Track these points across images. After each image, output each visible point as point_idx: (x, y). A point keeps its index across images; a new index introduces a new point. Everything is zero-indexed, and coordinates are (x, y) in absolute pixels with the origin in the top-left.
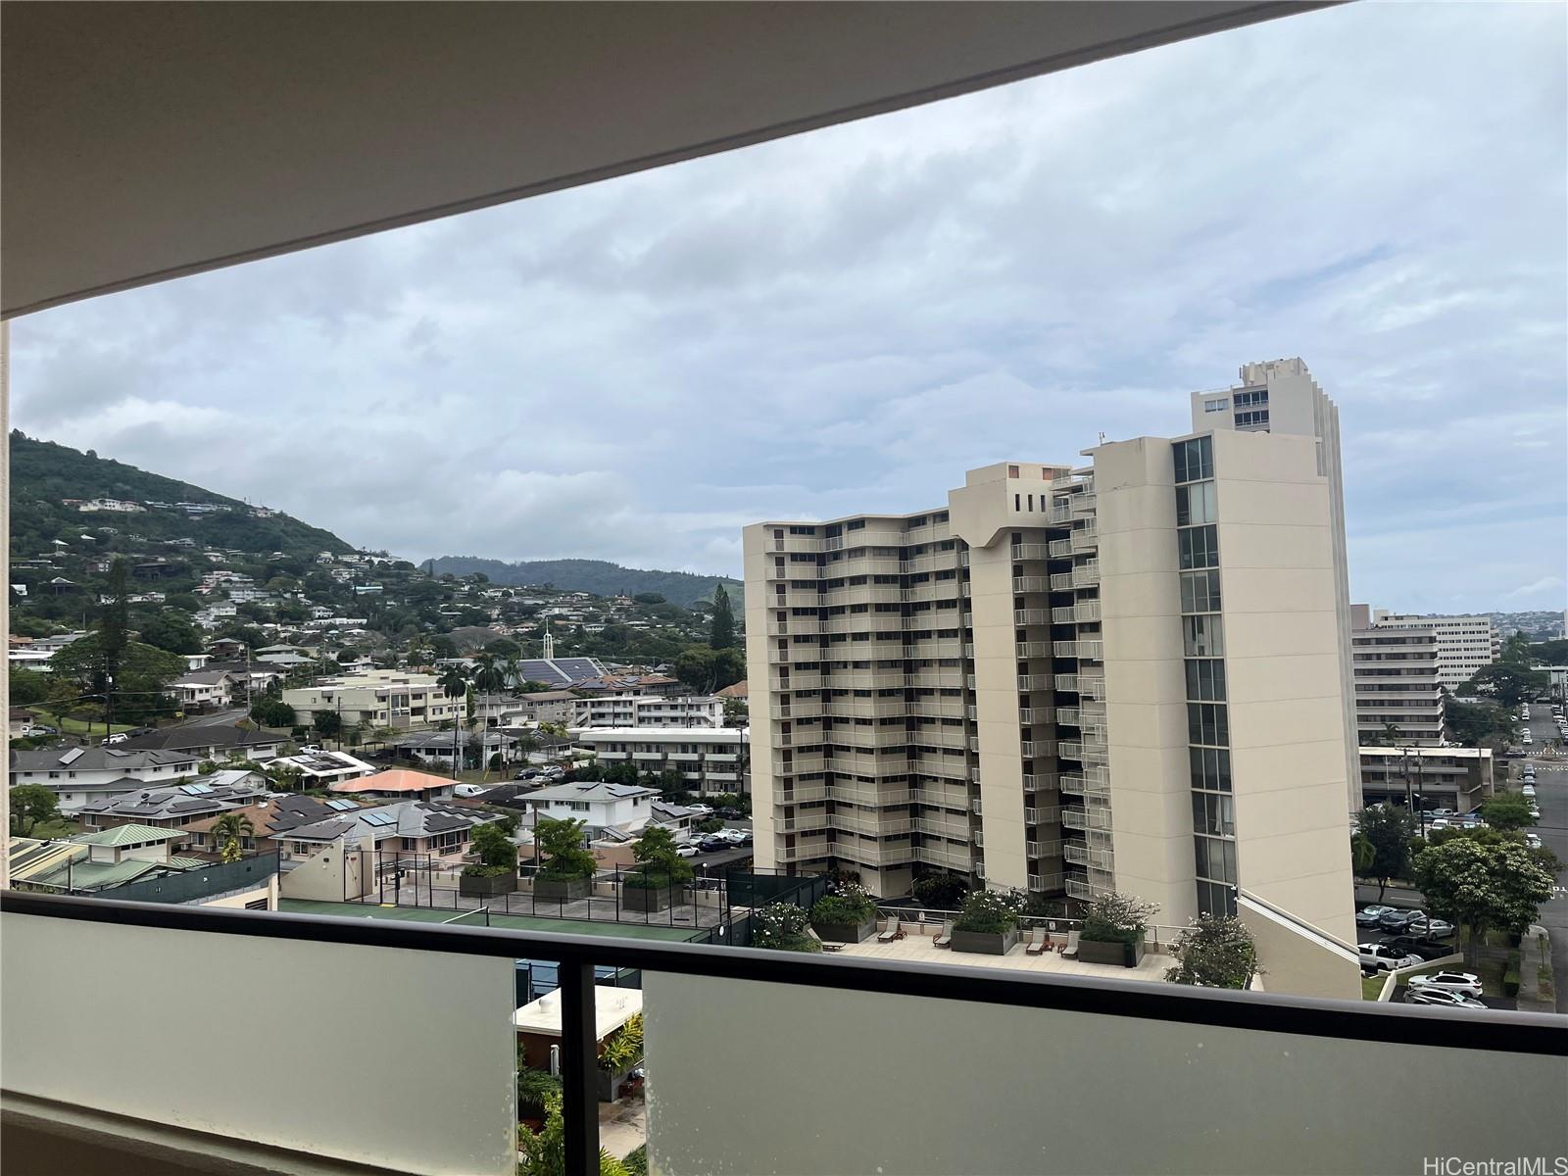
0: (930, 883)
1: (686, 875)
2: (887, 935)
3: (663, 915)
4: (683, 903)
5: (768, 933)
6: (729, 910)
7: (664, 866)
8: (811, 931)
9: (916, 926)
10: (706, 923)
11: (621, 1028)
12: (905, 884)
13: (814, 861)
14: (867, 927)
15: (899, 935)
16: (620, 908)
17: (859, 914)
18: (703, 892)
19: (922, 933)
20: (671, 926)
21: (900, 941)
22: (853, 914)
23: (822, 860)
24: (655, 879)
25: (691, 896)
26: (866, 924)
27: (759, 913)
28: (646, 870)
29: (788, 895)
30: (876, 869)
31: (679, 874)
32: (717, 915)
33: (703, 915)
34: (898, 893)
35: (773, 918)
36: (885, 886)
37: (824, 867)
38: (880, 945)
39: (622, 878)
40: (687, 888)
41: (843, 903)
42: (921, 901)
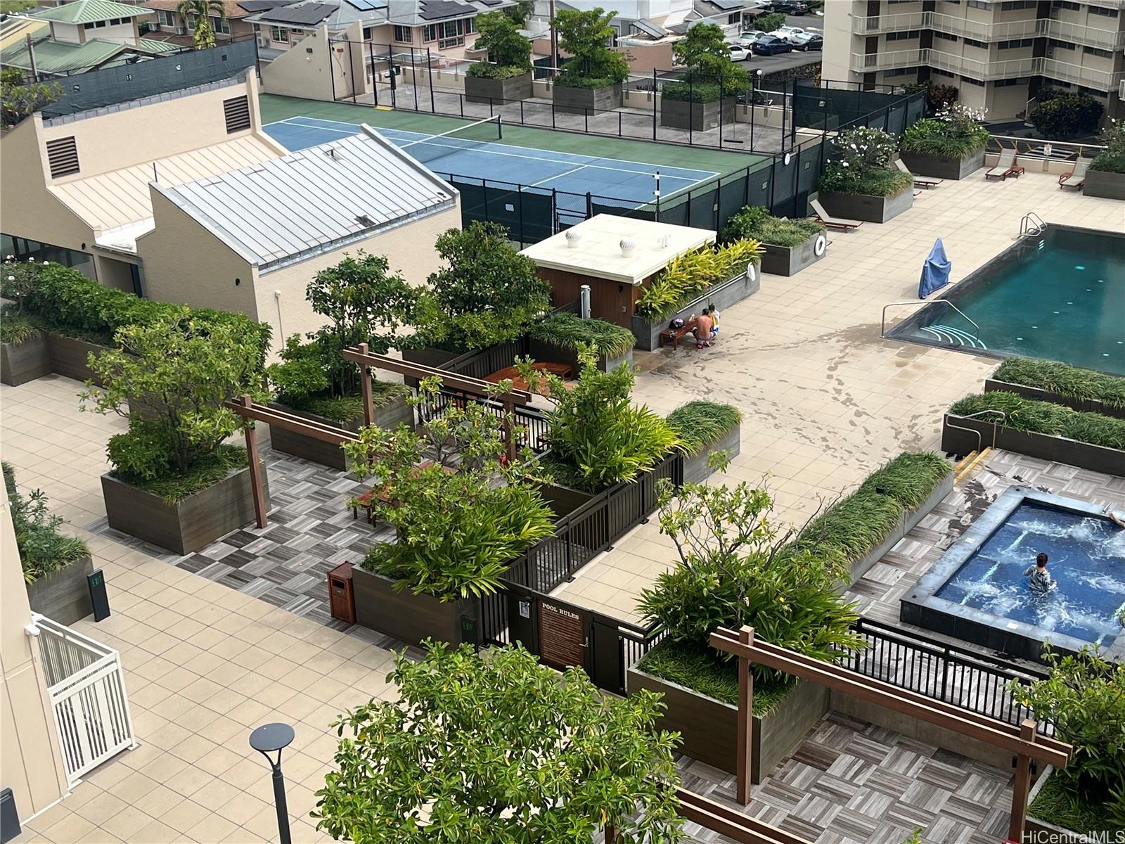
0: (1052, 105)
1: (741, 85)
2: (999, 171)
3: (711, 135)
4: (734, 120)
5: (846, 164)
6: (793, 133)
7: (711, 74)
8: (900, 164)
9: (1039, 161)
10: (764, 147)
11: (663, 270)
12: (1017, 105)
13: (900, 72)
14: (974, 159)
15: (1014, 172)
16: (658, 123)
17: (964, 145)
18: (762, 108)
19: (1045, 171)
20: (720, 149)
21: (1014, 179)
22: (957, 144)
23: (911, 71)
24: (703, 89)
25: (745, 113)
26: (972, 156)
27: (835, 138)
28: (690, 78)
29: (873, 118)
30: (982, 84)
31: (733, 84)
32: (778, 136)
33: (761, 137)
34: (1008, 115)
35: (854, 146)
36: (991, 104)
37: (913, 80)
38: (989, 183)
39: (660, 86)
40: (742, 102)
41: (943, 129)
42: (1038, 126)
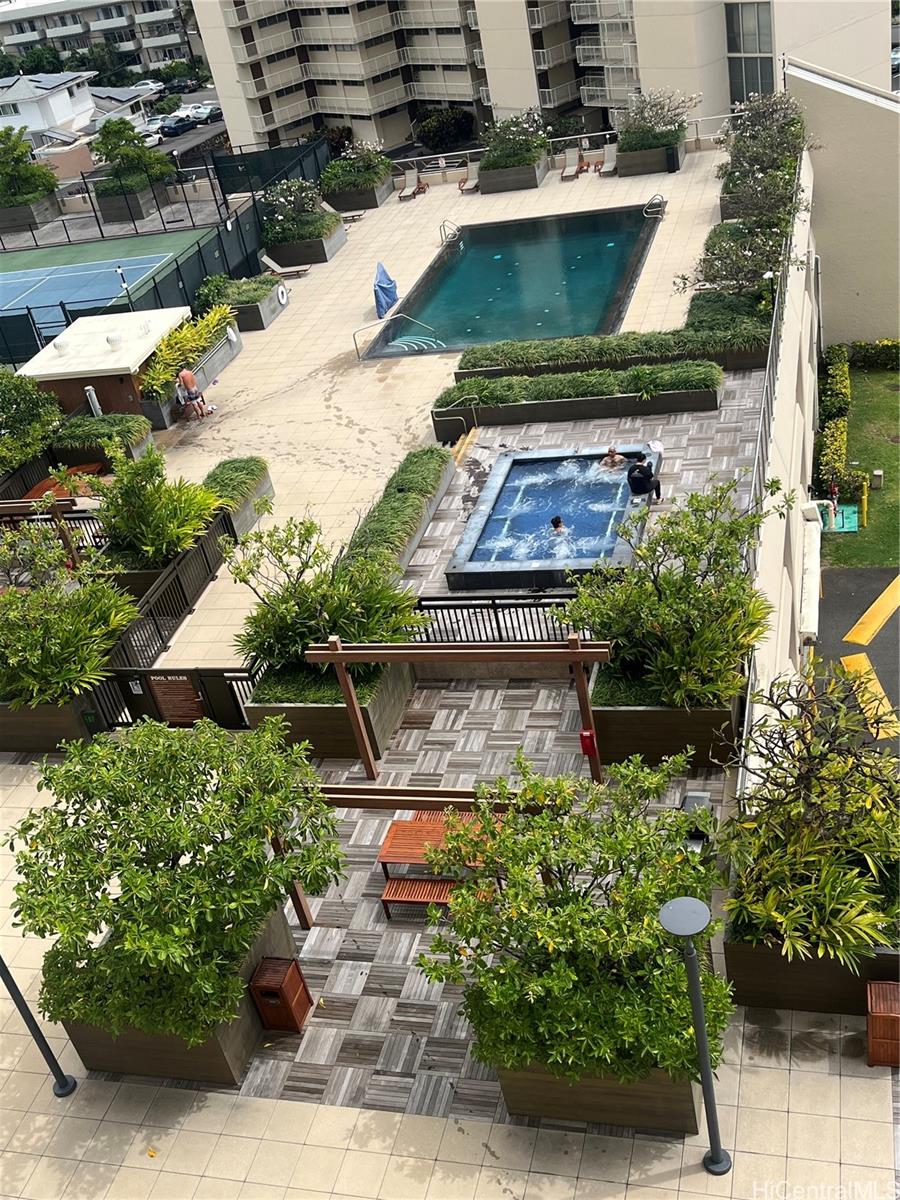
0: (432, 123)
1: (164, 169)
2: (408, 191)
3: (153, 220)
4: (168, 202)
5: (280, 218)
6: (225, 201)
7: (135, 164)
8: (325, 205)
9: (438, 174)
10: (203, 220)
11: (154, 354)
12: (402, 130)
13: (297, 124)
14: (385, 186)
15: (421, 189)
16: (101, 221)
17: (373, 176)
18: (190, 185)
19: (445, 182)
20: (166, 231)
21: (422, 195)
22: (367, 176)
23: (306, 120)
24: (131, 181)
25: (177, 192)
26: (383, 184)
27: (264, 196)
28: (117, 173)
29: (291, 169)
30: (368, 118)
31: (157, 170)
32: (213, 207)
33: (197, 211)
34: (400, 141)
35: (282, 200)
36: (382, 133)
37: (310, 128)
38: (403, 204)
39: (91, 187)
40: (170, 184)
41: (351, 166)
42: (426, 144)
